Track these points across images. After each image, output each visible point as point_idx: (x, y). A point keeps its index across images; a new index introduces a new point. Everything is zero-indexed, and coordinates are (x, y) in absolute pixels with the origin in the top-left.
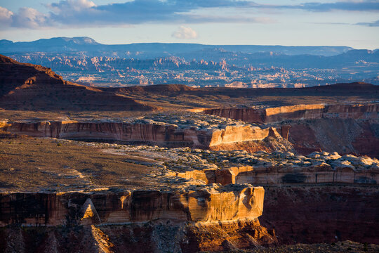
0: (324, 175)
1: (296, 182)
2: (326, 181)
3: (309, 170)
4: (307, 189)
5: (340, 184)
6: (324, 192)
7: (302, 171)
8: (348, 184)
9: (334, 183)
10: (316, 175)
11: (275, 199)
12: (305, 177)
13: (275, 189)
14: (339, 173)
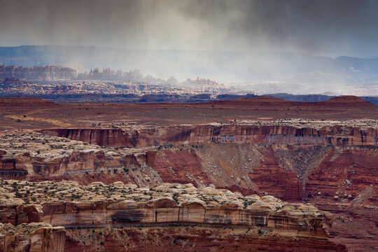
0: (167, 212)
1: (129, 222)
2: (169, 220)
3: (146, 207)
4: (145, 230)
5: (187, 224)
6: (166, 235)
7: (138, 207)
8: (196, 224)
9: (179, 223)
10: (156, 213)
11: (102, 244)
12: (142, 215)
13: (102, 230)
14: (185, 210)
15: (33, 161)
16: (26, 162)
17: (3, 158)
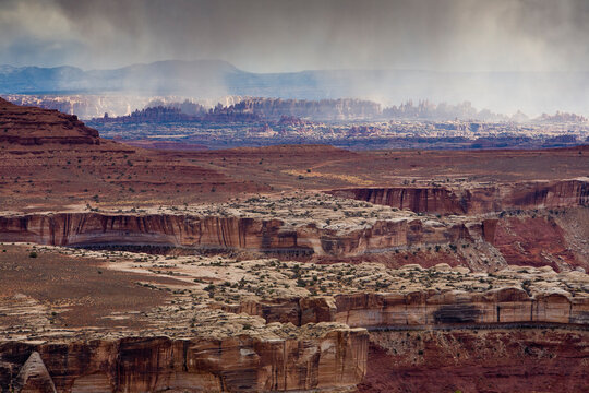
0: (514, 308)
1: (459, 321)
2: (517, 320)
3: (484, 300)
4: (482, 334)
5: (544, 324)
6: (513, 340)
7: (472, 301)
8: (558, 325)
9: (532, 324)
10: (499, 309)
11: (421, 353)
12: (478, 312)
13: (420, 334)
14: (541, 305)
15: (321, 234)
16: (312, 236)
17: (280, 231)
